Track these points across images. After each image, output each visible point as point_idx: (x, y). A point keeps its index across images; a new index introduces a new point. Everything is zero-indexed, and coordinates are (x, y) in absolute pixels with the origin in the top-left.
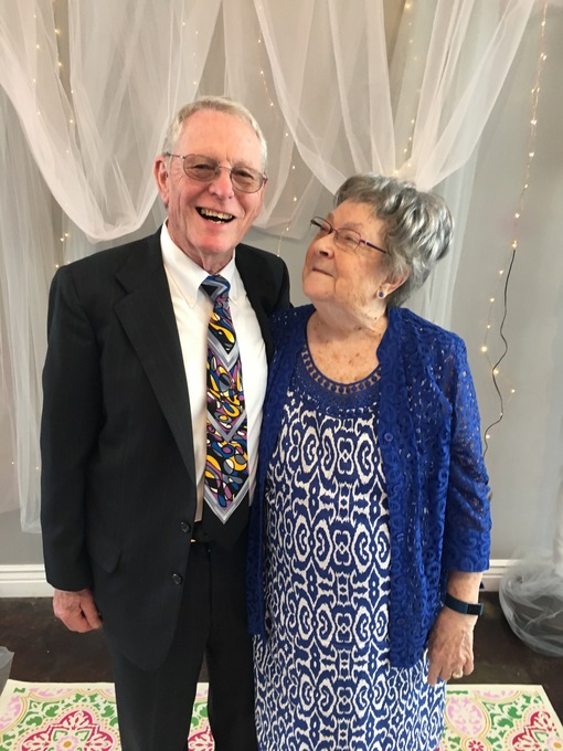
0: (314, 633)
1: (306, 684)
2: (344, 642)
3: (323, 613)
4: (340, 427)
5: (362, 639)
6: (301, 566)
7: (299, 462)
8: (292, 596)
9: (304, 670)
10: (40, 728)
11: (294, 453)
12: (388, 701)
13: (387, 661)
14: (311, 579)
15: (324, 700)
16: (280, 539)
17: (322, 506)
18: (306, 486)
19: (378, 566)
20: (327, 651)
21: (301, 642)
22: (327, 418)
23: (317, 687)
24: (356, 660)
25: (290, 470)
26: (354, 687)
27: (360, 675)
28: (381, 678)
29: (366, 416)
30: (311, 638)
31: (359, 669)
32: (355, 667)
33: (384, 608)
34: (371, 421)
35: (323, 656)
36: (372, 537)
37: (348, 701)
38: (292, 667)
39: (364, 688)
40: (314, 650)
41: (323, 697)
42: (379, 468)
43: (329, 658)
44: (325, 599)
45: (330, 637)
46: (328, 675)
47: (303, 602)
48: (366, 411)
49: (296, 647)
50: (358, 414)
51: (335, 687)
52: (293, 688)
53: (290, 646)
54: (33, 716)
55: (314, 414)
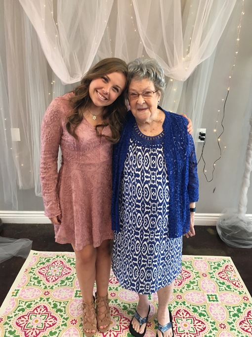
0: (142, 225)
1: (138, 244)
2: (153, 228)
3: (146, 218)
4: (151, 151)
5: (159, 227)
6: (139, 201)
7: (136, 165)
8: (134, 213)
10: (44, 266)
11: (134, 162)
12: (165, 251)
14: (143, 205)
15: (144, 249)
16: (130, 193)
17: (146, 179)
18: (140, 173)
19: (166, 201)
20: (146, 231)
21: (137, 229)
22: (146, 149)
23: (142, 245)
24: (156, 234)
25: (133, 167)
26: (155, 244)
27: (157, 240)
28: (164, 242)
29: (160, 148)
31: (157, 237)
32: (155, 237)
33: (167, 216)
34: (162, 149)
35: (145, 233)
36: (164, 190)
37: (152, 249)
39: (158, 244)
40: (142, 231)
41: (143, 248)
42: (165, 165)
43: (147, 234)
44: (147, 213)
45: (148, 226)
46: (146, 240)
47: (139, 214)
48: (160, 146)
50: (157, 147)
51: (148, 244)
52: (133, 246)
53: (132, 231)
54: (41, 262)
55: (141, 148)
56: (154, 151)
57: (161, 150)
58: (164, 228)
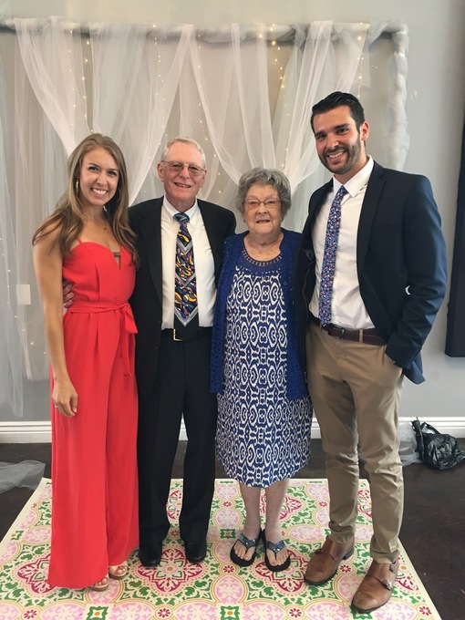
1: (244, 409)
2: (263, 384)
3: (254, 369)
4: (264, 280)
7: (242, 298)
8: (238, 364)
9: (243, 402)
11: (240, 294)
14: (248, 352)
15: (252, 417)
17: (254, 316)
18: (246, 308)
19: (280, 345)
20: (254, 389)
21: (242, 386)
22: (257, 277)
23: (249, 410)
24: (268, 394)
25: (238, 302)
26: (267, 409)
27: (270, 403)
29: (275, 275)
30: (247, 384)
31: (269, 399)
35: (252, 392)
36: (277, 330)
37: (264, 416)
40: (248, 389)
42: (281, 297)
43: (255, 393)
45: (256, 382)
46: (254, 402)
47: (244, 366)
48: (275, 272)
49: (240, 390)
50: (272, 274)
51: (258, 409)
53: (237, 392)
55: (250, 276)
56: (267, 279)
57: (277, 277)
58: (280, 385)
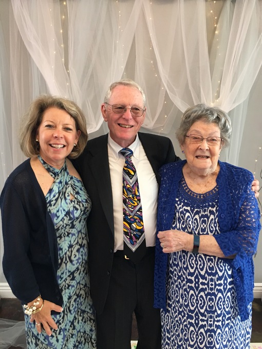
4: (202, 213)
7: (186, 227)
8: (185, 290)
9: (191, 324)
12: (229, 341)
13: (229, 321)
14: (197, 280)
30: (195, 309)
38: (185, 323)
44: (203, 290)
49: (187, 314)
